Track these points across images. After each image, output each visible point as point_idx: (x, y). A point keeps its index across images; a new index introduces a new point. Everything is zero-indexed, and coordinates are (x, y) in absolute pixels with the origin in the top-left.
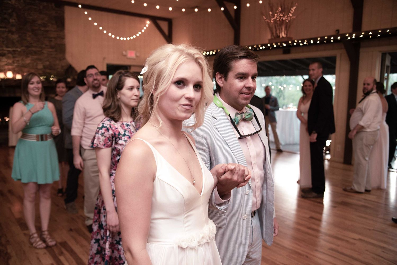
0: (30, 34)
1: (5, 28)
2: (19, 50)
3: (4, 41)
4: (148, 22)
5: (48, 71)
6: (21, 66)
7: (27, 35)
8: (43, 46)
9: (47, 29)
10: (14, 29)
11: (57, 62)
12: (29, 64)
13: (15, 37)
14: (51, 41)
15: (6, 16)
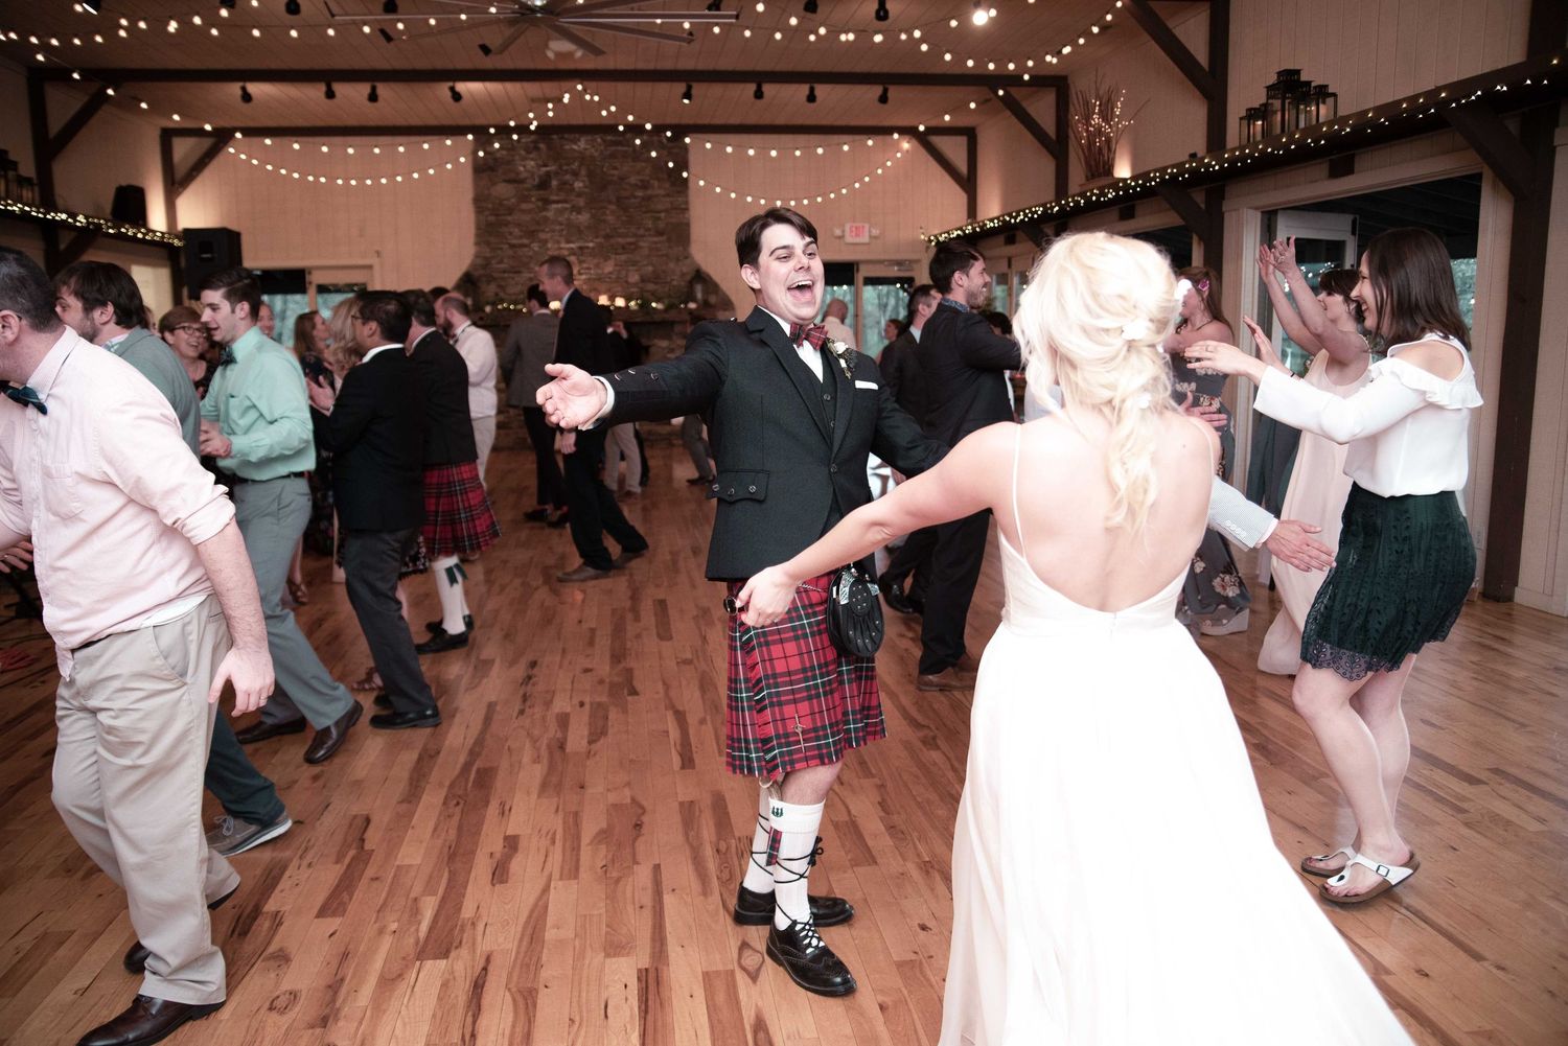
0: (613, 207)
1: (565, 201)
2: (591, 245)
3: (562, 230)
4: (906, 145)
5: (651, 287)
6: (594, 279)
7: (608, 212)
8: (641, 232)
9: (649, 192)
10: (581, 202)
11: (672, 265)
12: (610, 273)
13: (584, 218)
14: (659, 219)
15: (568, 177)
